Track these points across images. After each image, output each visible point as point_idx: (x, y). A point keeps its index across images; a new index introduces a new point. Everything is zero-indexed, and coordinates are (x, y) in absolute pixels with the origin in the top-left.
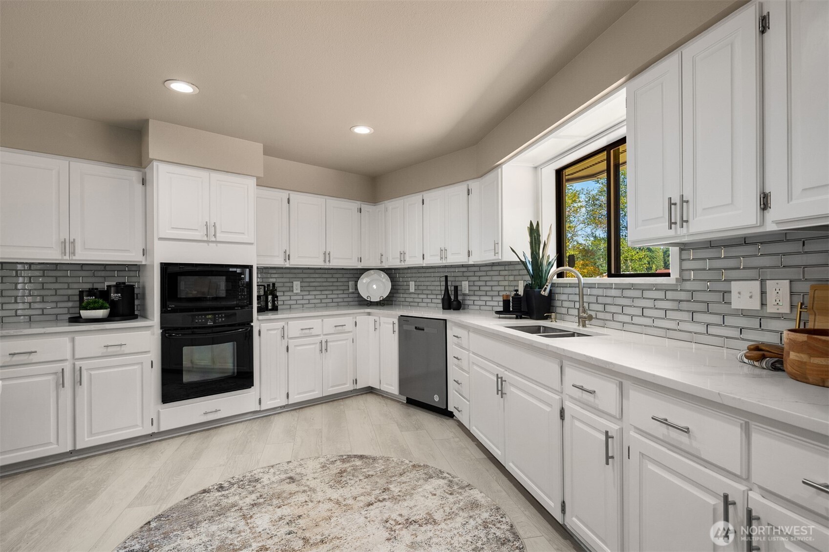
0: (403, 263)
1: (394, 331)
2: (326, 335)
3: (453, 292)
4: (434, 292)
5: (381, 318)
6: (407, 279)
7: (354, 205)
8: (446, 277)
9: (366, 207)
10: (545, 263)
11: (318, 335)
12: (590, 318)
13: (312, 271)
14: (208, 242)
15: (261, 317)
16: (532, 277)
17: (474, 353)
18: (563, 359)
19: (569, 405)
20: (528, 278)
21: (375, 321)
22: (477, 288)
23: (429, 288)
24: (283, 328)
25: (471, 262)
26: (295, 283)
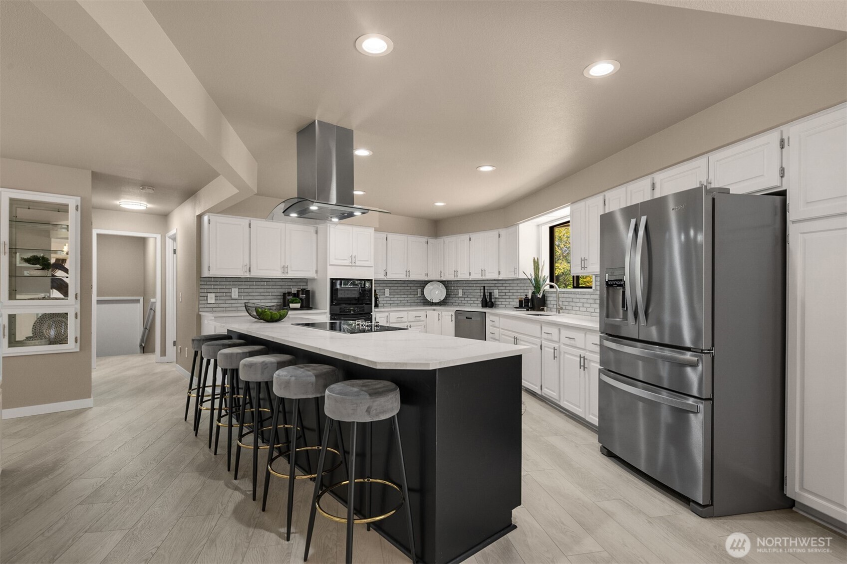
0: (456, 278)
1: (452, 320)
2: (410, 322)
3: (488, 297)
4: (475, 296)
5: (443, 312)
6: (456, 288)
7: (423, 240)
8: (484, 287)
9: (431, 241)
10: (542, 280)
11: (405, 322)
12: (562, 308)
13: (396, 282)
14: (351, 266)
15: (376, 310)
16: (535, 287)
17: (502, 329)
18: (541, 323)
19: (544, 343)
20: (533, 288)
21: (439, 314)
22: (504, 294)
23: (472, 294)
24: (388, 317)
25: (500, 278)
26: (386, 290)
